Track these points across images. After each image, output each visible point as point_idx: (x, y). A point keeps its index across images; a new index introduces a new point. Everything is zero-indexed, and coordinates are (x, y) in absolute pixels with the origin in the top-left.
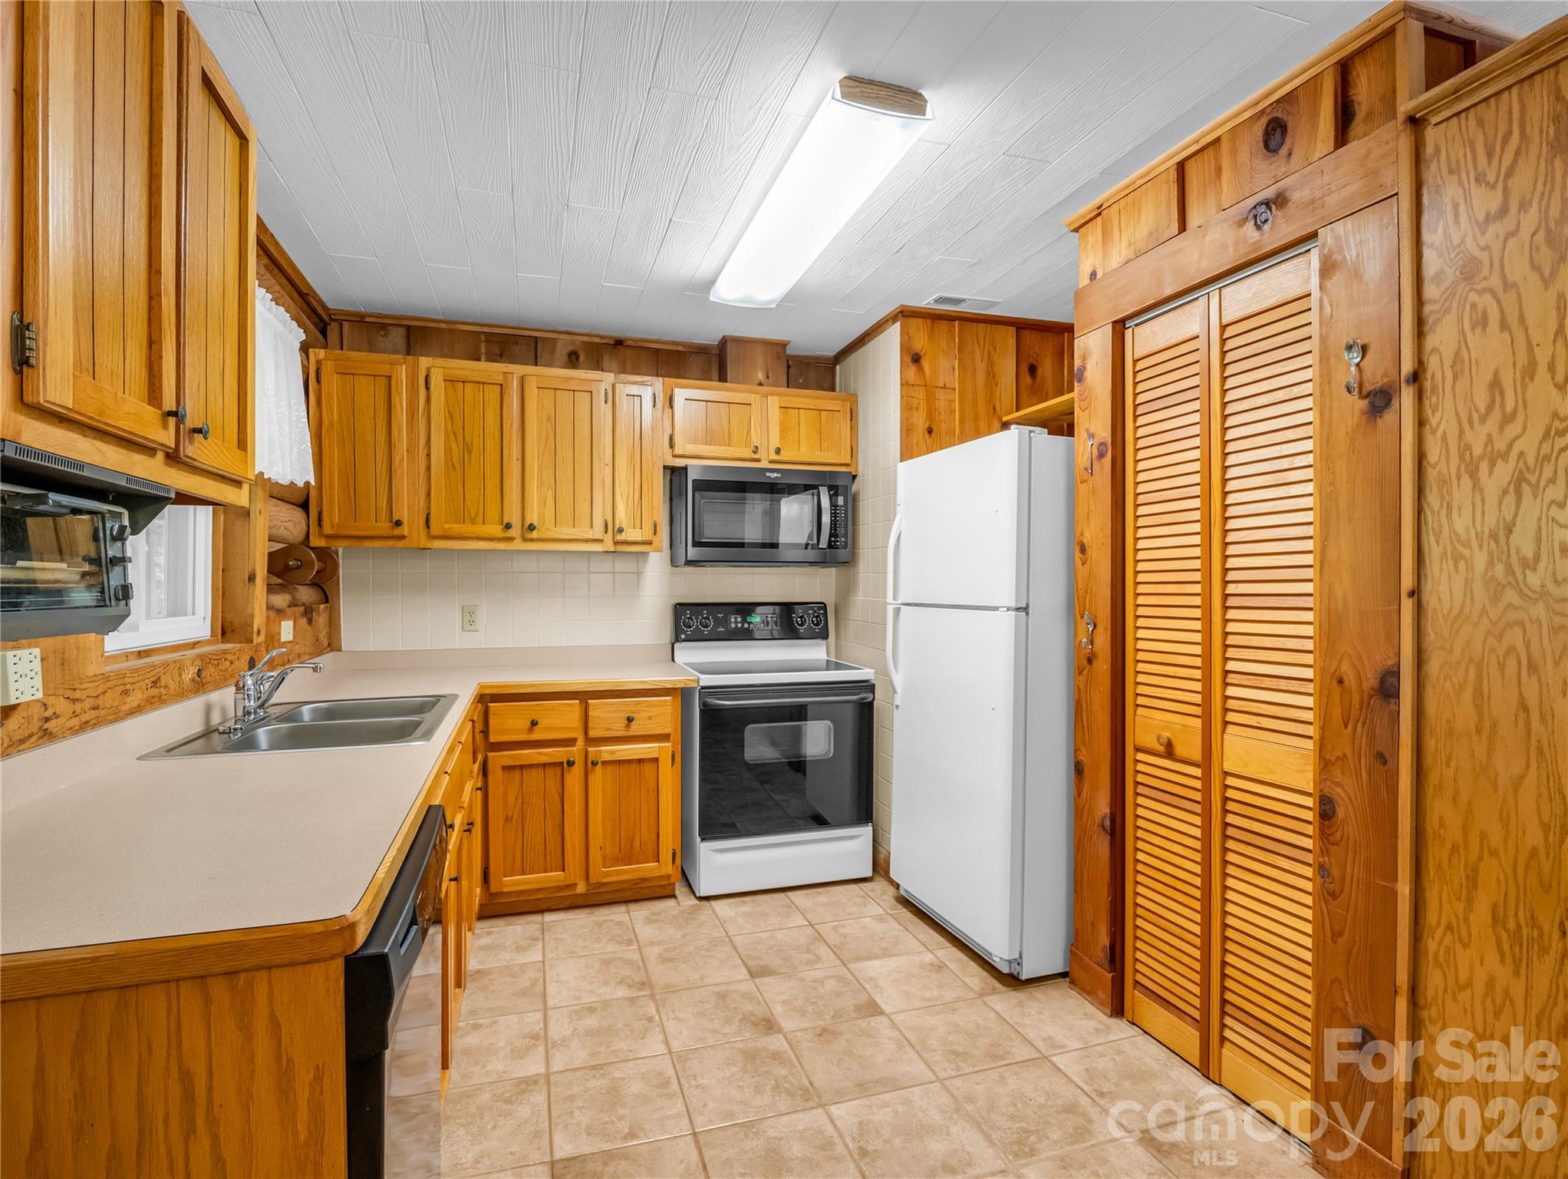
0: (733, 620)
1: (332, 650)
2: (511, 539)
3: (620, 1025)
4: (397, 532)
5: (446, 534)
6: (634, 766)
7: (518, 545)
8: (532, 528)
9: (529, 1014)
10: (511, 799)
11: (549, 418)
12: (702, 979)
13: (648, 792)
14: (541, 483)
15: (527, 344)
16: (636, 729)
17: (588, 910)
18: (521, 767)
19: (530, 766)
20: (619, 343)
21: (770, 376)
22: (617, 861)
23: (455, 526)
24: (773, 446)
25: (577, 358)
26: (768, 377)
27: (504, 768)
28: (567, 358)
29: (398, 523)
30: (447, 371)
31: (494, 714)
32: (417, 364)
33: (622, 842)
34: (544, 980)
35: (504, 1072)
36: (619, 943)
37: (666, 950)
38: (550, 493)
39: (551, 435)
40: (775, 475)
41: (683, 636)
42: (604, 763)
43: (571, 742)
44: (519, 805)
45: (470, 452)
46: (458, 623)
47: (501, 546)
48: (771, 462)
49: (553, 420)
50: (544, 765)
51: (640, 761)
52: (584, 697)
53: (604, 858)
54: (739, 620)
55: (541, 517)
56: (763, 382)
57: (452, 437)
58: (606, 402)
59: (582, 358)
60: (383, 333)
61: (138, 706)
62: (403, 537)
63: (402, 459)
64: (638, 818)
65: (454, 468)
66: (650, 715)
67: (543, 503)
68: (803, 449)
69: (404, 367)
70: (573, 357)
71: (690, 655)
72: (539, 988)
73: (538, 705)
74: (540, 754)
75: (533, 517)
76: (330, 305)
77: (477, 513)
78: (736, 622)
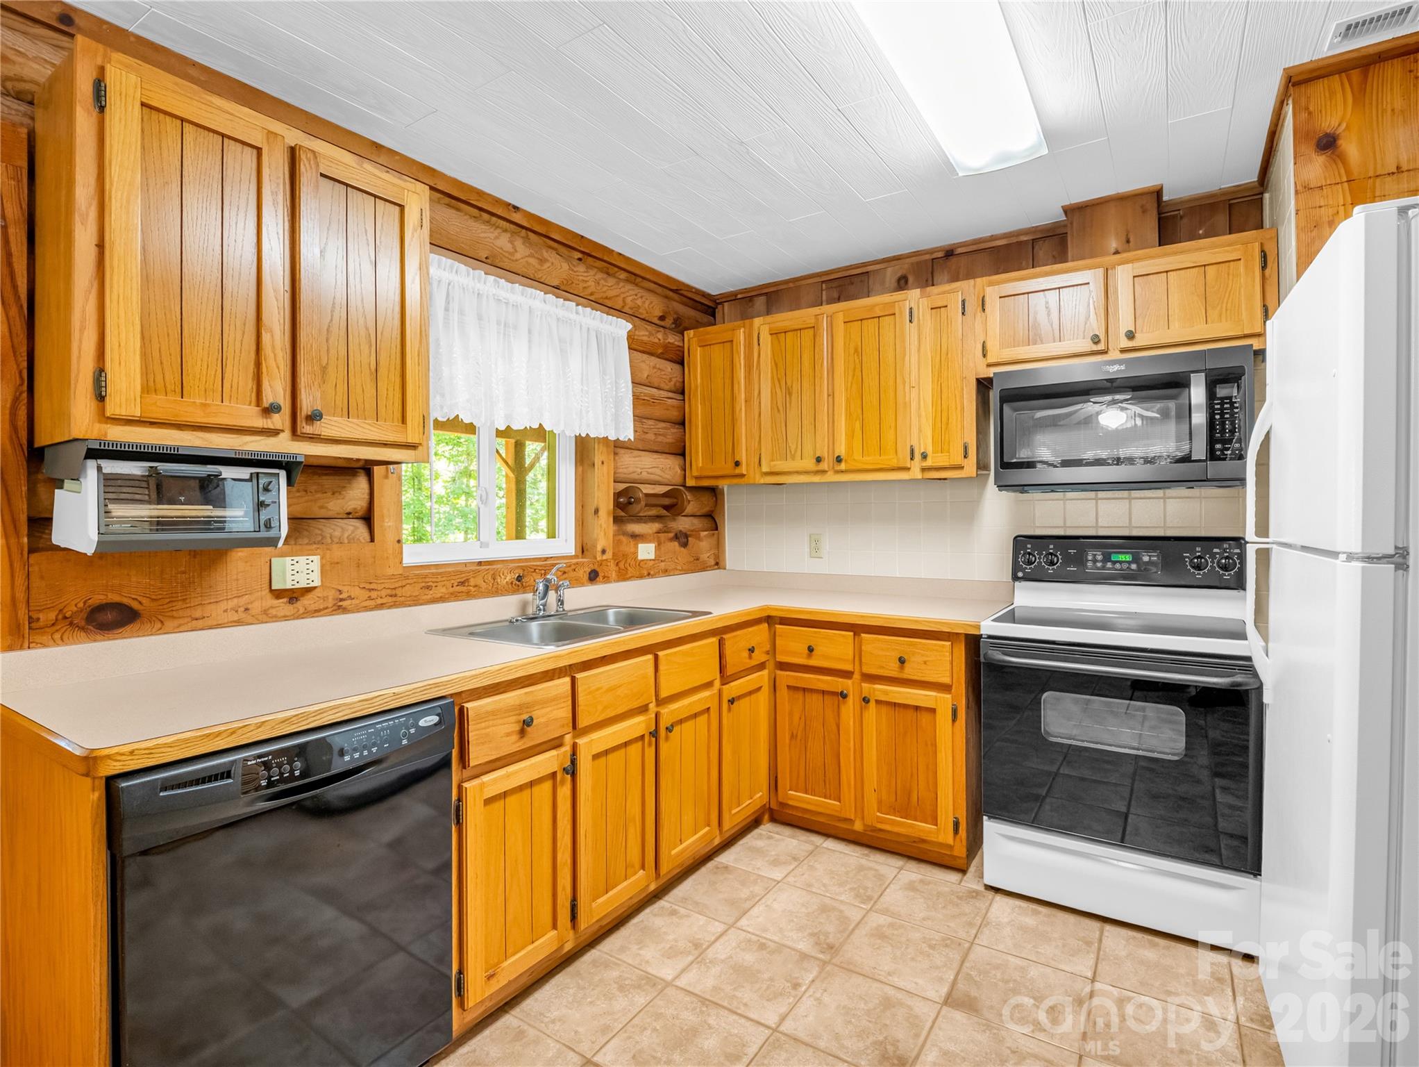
0: (1090, 558)
1: (719, 568)
2: (824, 472)
3: (766, 976)
4: (737, 471)
5: (773, 470)
6: (911, 713)
7: (831, 477)
8: (839, 460)
9: (717, 923)
10: (796, 718)
11: (856, 350)
12: (889, 974)
13: (927, 745)
14: (849, 415)
15: (861, 281)
16: (910, 672)
17: (866, 851)
18: (804, 690)
19: (812, 691)
20: (950, 253)
21: (1131, 239)
22: (894, 810)
23: (779, 462)
24: (1124, 329)
25: (906, 282)
26: (1128, 241)
27: (788, 687)
28: (896, 284)
29: (737, 464)
30: (772, 325)
31: (780, 636)
32: (751, 325)
33: (899, 792)
34: (760, 900)
35: (647, 962)
36: (857, 896)
37: (891, 925)
38: (858, 425)
39: (858, 366)
40: (1116, 368)
41: (1020, 574)
42: (878, 702)
43: (847, 674)
44: (802, 725)
45: (790, 394)
46: (807, 550)
47: (816, 479)
48: (1123, 351)
49: (859, 352)
50: (824, 692)
51: (917, 708)
52: (857, 629)
53: (880, 802)
54: (1099, 557)
55: (850, 448)
56: (1120, 250)
57: (777, 385)
58: (911, 321)
59: (911, 280)
60: (750, 304)
61: (441, 597)
62: (742, 476)
63: (741, 409)
64: (915, 771)
65: (779, 411)
66: (926, 659)
67: (850, 436)
68: (1175, 325)
69: (742, 330)
70: (902, 282)
71: (1030, 596)
72: (747, 905)
73: (815, 632)
74: (819, 680)
75: (841, 450)
76: (714, 293)
77: (796, 451)
78: (1095, 561)
